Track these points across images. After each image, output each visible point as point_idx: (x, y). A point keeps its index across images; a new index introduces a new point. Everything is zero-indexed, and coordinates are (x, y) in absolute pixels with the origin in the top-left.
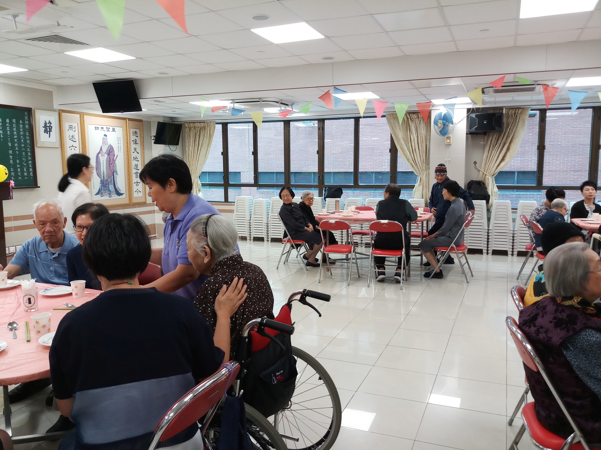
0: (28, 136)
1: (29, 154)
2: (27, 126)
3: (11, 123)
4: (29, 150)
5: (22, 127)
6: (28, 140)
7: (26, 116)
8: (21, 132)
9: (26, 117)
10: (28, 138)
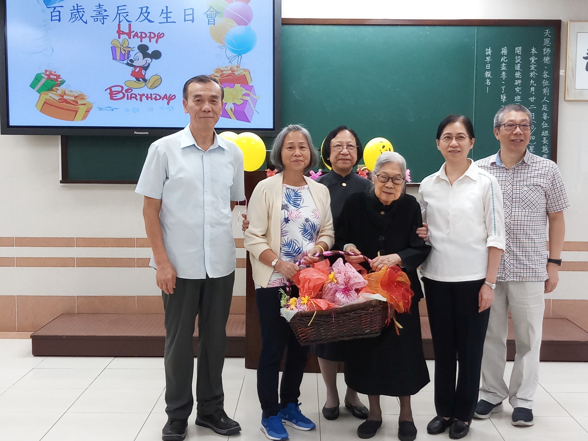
0: (547, 79)
1: (545, 117)
2: (546, 60)
3: (511, 55)
4: (545, 108)
5: (535, 61)
6: (545, 87)
7: (547, 37)
8: (532, 71)
9: (547, 41)
10: (545, 83)
